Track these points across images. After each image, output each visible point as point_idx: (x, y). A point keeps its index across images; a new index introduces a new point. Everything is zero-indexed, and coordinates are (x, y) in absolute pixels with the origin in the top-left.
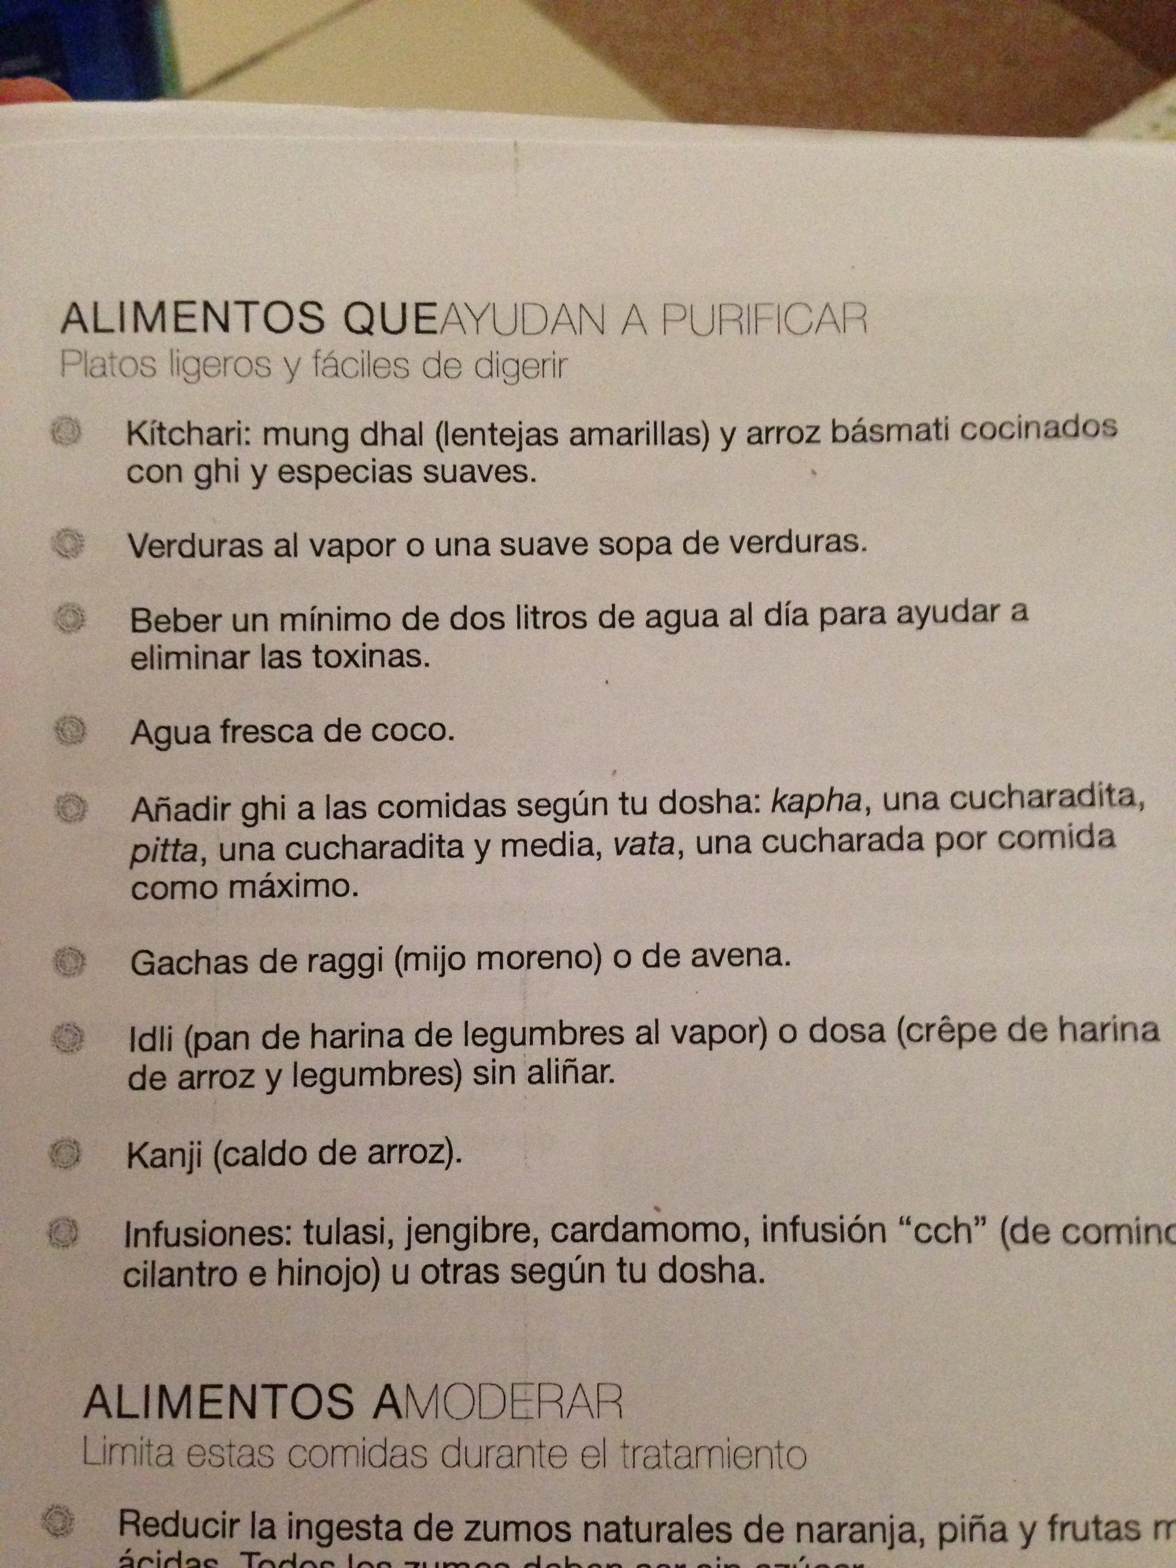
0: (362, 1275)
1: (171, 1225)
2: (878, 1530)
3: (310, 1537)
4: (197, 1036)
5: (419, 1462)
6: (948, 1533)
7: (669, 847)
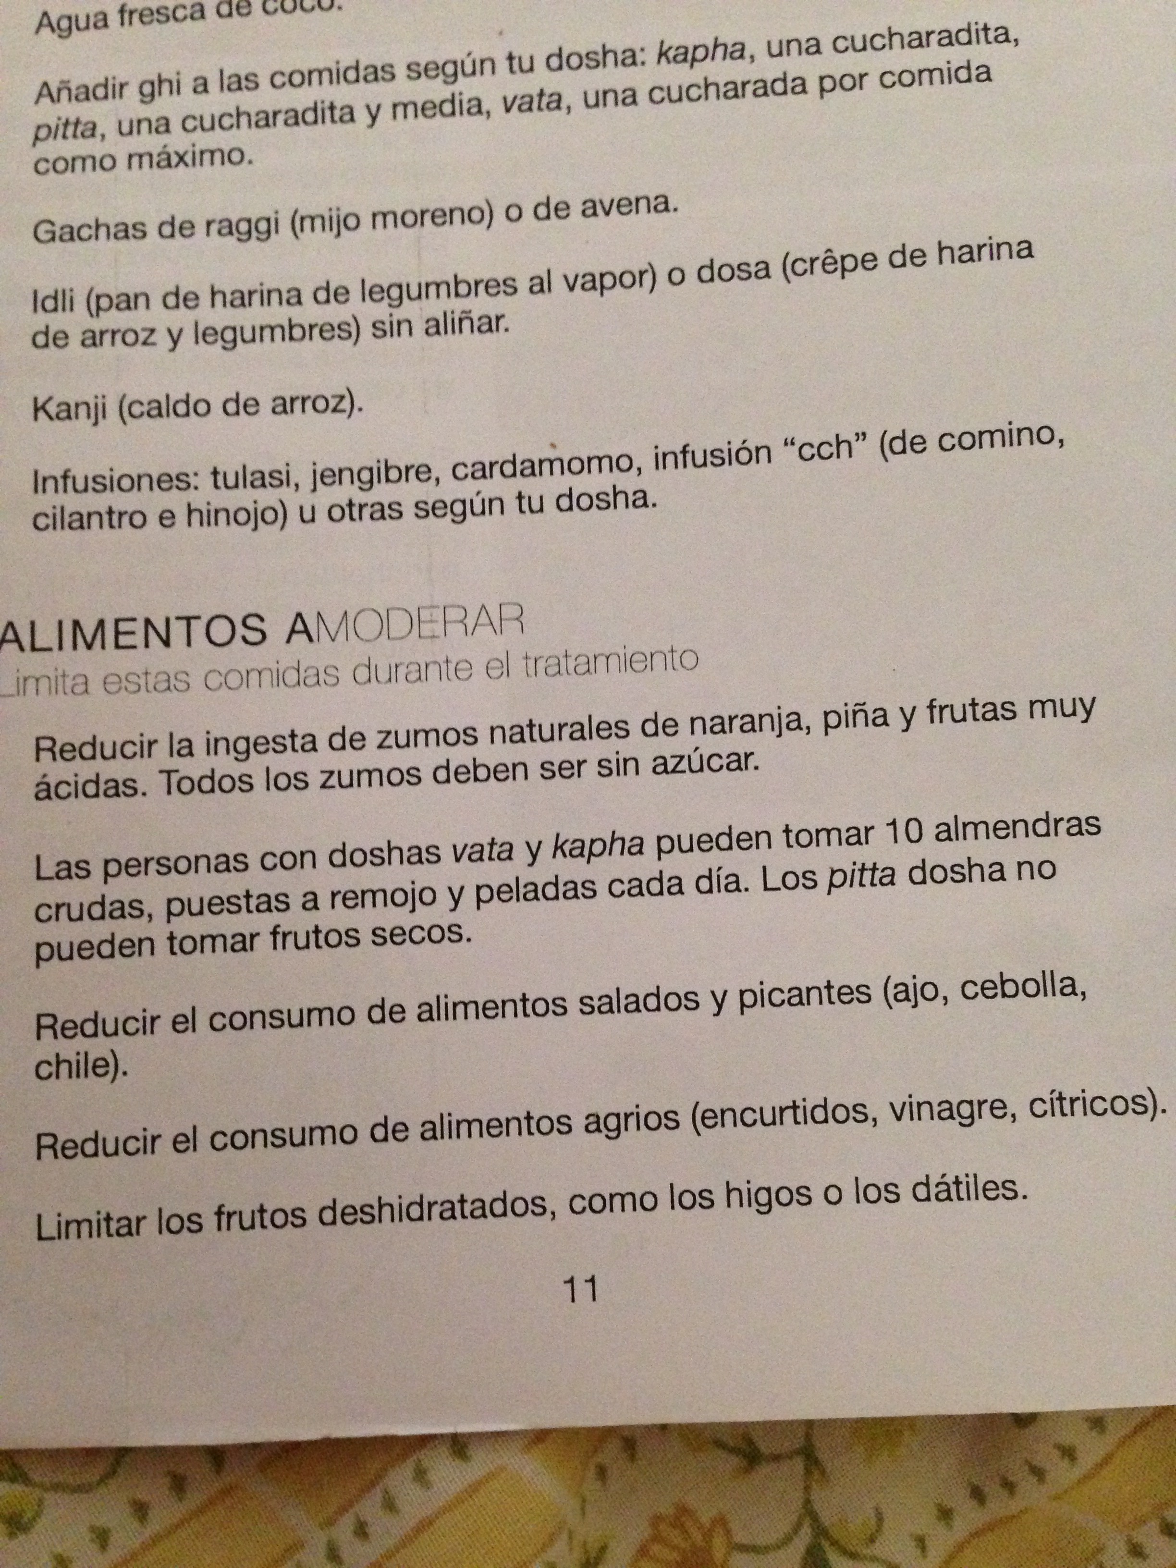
0: (269, 516)
1: (79, 473)
2: (767, 721)
3: (228, 752)
4: (98, 297)
5: (332, 680)
6: (833, 720)
7: (557, 102)
